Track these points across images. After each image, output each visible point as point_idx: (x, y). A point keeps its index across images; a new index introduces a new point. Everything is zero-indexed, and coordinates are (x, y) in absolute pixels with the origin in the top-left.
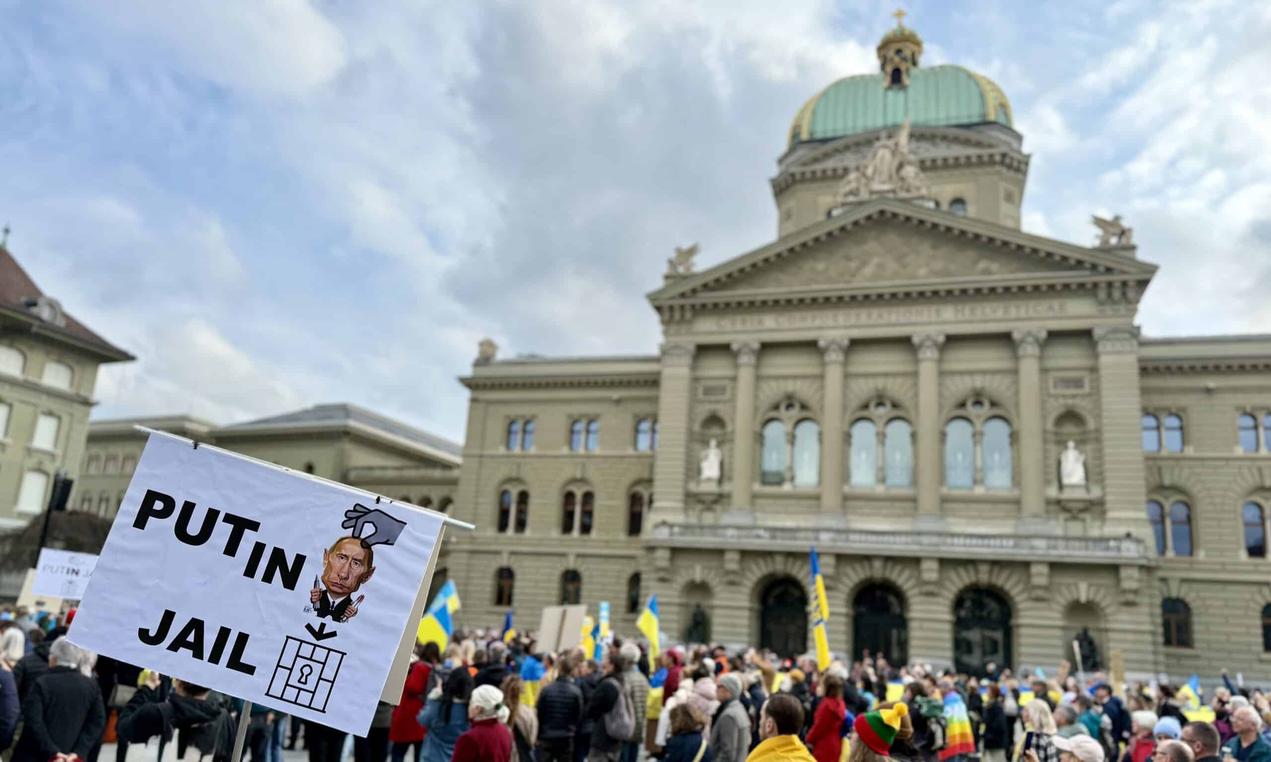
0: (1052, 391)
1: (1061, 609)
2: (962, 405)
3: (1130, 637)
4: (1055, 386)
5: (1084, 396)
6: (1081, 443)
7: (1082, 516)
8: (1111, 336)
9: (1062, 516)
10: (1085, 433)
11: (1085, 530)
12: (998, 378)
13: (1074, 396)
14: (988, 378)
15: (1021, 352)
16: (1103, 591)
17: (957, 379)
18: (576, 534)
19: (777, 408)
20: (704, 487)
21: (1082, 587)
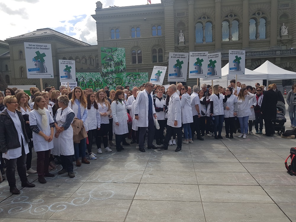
18: (137, 63)
19: (200, 18)
20: (180, 45)
21: (288, 63)
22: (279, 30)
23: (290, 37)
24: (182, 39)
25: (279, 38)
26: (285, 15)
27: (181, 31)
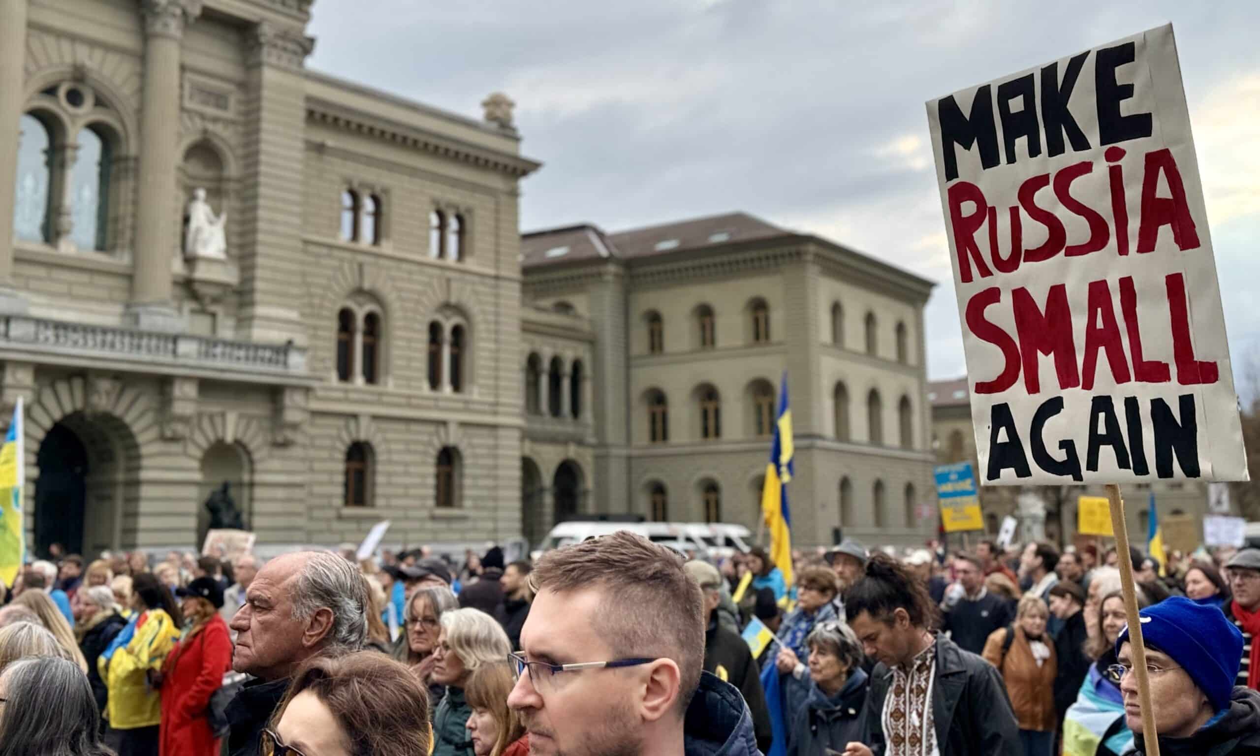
0: (188, 104)
1: (198, 453)
2: (50, 91)
3: (280, 493)
4: (191, 97)
5: (228, 122)
6: (216, 194)
7: (213, 308)
8: (280, 43)
9: (188, 305)
10: (220, 180)
11: (214, 329)
12: (112, 60)
13: (215, 120)
14: (98, 54)
15: (158, 27)
16: (254, 425)
17: (50, 41)
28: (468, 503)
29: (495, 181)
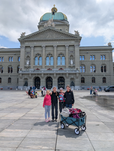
0: (70, 53)
1: (70, 79)
2: (59, 55)
3: (77, 82)
5: (73, 53)
6: (73, 59)
7: (73, 68)
8: (76, 46)
14: (62, 51)
15: (66, 48)
17: (59, 51)
18: (10, 73)
19: (37, 55)
20: (27, 66)
21: (72, 76)
22: (69, 62)
23: (74, 65)
24: (28, 63)
25: (69, 65)
26: (72, 56)
27: (28, 60)
28: (107, 82)
29: (109, 51)
